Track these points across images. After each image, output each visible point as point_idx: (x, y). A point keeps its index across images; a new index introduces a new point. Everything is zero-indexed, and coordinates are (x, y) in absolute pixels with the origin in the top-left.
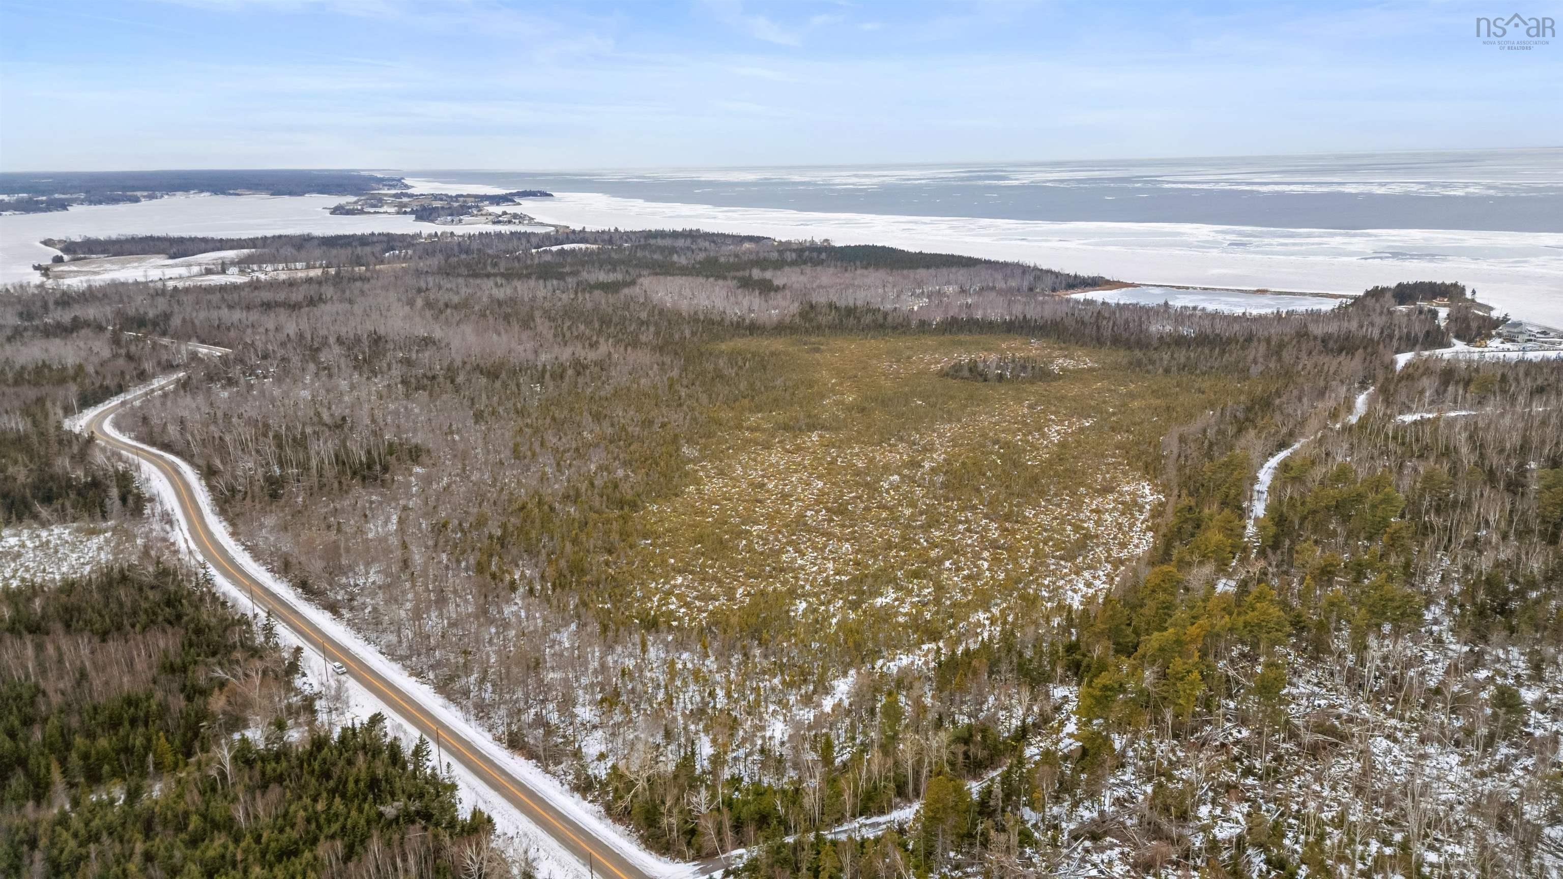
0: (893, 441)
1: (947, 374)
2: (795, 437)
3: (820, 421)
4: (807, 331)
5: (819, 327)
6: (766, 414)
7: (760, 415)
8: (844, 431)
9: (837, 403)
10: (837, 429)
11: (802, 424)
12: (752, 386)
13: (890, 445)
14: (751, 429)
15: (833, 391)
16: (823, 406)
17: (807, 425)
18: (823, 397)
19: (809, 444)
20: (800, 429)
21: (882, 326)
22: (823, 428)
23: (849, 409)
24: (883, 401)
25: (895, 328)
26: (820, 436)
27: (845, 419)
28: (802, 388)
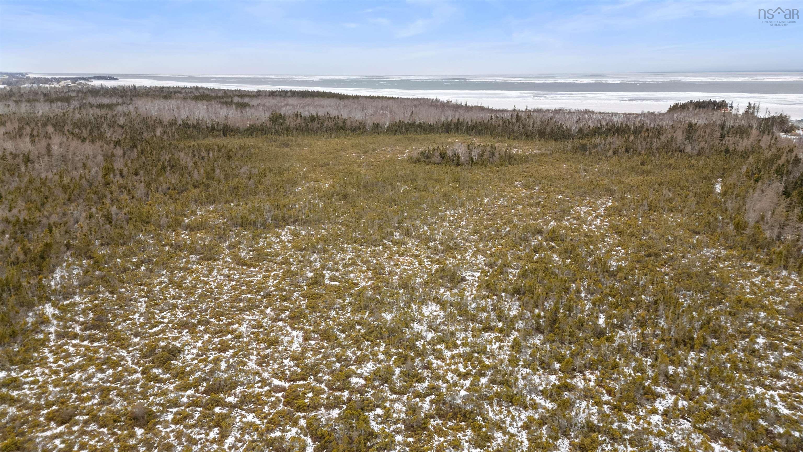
0: (397, 236)
1: (418, 161)
2: (256, 237)
3: (294, 213)
4: (276, 132)
5: (287, 129)
6: (219, 207)
7: (211, 208)
8: (327, 225)
9: (311, 191)
10: (317, 222)
11: (268, 216)
12: (209, 175)
13: (396, 243)
14: (191, 228)
15: (305, 177)
16: (296, 194)
17: (275, 218)
18: (295, 184)
19: (277, 247)
20: (264, 225)
21: (343, 128)
22: (297, 221)
23: (328, 196)
24: (365, 187)
25: (354, 130)
26: (295, 234)
27: (325, 209)
28: (270, 176)
